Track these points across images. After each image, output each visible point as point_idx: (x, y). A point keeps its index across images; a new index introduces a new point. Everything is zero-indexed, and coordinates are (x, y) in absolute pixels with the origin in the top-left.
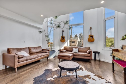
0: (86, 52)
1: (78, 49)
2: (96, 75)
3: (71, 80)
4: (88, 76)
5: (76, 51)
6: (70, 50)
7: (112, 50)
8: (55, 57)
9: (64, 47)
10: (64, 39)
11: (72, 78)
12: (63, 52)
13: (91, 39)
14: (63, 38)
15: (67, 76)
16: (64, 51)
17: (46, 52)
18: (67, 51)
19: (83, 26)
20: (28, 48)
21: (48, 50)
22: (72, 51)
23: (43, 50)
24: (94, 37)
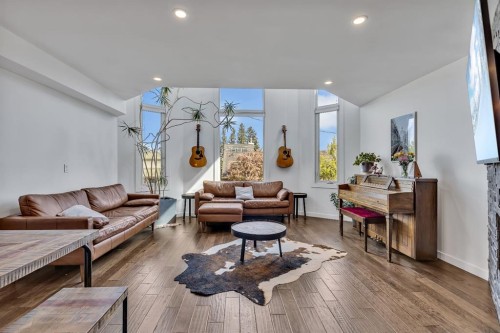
0: (275, 196)
1: (250, 189)
2: (315, 246)
3: (273, 263)
4: (302, 250)
5: (245, 193)
6: (225, 192)
7: (337, 187)
8: (174, 220)
9: (205, 185)
10: (202, 156)
11: (272, 258)
12: (208, 200)
13: (285, 160)
14: (198, 152)
15: (257, 258)
16: (210, 195)
17: (151, 205)
18: (217, 196)
19: (262, 118)
20: (85, 190)
21: (157, 197)
22: (234, 196)
23: (131, 197)
24: (293, 154)
